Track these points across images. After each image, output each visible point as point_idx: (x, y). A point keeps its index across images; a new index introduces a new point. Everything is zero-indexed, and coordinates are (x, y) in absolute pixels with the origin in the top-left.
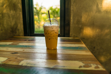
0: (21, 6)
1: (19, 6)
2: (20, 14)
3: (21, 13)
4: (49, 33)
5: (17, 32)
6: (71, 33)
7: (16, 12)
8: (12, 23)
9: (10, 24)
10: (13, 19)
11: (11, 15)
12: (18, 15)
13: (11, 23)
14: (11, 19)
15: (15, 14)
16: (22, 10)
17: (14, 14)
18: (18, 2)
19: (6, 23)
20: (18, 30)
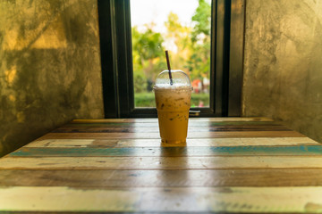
0: (97, 27)
1: (90, 27)
2: (92, 52)
3: (96, 49)
4: (170, 106)
5: (83, 105)
6: (244, 106)
7: (79, 44)
8: (66, 78)
9: (59, 82)
10: (68, 67)
11: (64, 53)
12: (86, 54)
13: (62, 78)
14: (64, 66)
15: (76, 51)
16: (98, 41)
17: (73, 52)
18: (86, 14)
19: (44, 80)
20: (86, 100)
